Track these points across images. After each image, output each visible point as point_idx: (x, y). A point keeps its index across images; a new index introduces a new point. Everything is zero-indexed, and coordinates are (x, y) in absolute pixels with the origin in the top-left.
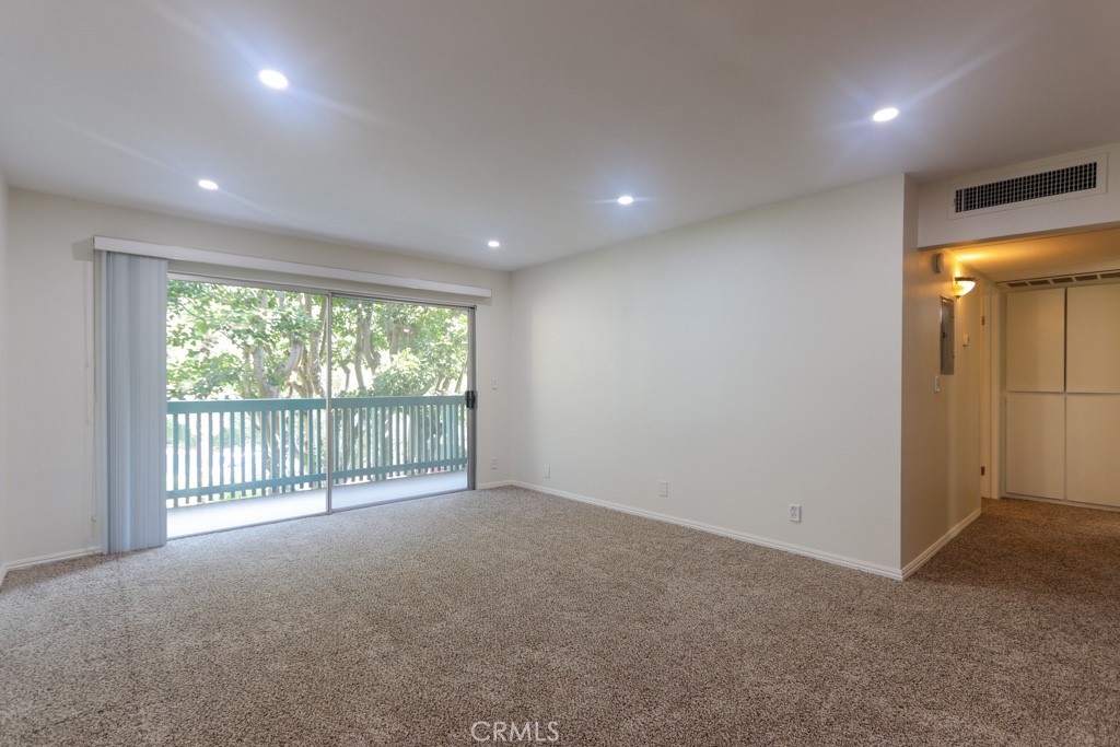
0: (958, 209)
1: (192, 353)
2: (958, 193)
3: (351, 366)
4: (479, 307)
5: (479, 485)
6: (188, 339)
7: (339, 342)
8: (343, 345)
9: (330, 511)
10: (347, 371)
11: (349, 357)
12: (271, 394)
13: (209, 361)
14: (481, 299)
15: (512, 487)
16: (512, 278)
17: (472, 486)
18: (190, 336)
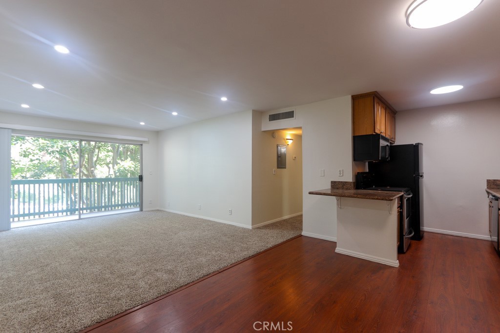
0: (270, 121)
1: (32, 160)
2: (270, 115)
3: (111, 166)
4: (144, 145)
5: (144, 210)
6: (31, 154)
7: (106, 155)
8: (108, 157)
9: (80, 219)
10: (109, 168)
11: (110, 162)
12: (69, 177)
13: (40, 164)
14: (144, 142)
15: (158, 210)
16: (158, 135)
17: (141, 210)
18: (31, 153)
